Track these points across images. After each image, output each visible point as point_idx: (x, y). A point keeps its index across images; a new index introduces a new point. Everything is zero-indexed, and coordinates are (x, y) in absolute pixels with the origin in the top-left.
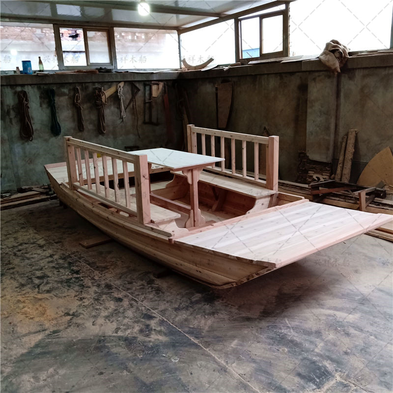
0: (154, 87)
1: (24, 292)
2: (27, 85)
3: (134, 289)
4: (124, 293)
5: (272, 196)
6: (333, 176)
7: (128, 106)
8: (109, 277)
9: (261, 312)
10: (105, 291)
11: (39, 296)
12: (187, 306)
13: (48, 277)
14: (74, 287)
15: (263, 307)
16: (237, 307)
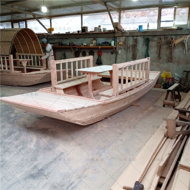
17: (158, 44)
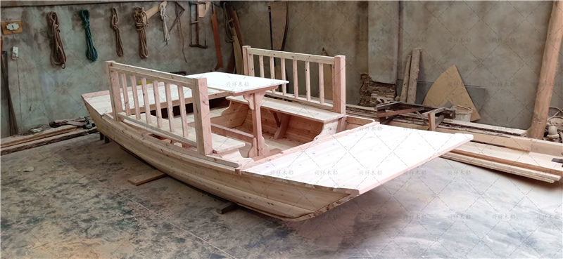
0: (201, 7)
1: (70, 238)
2: (57, 5)
3: (197, 227)
4: (186, 232)
5: (340, 119)
6: (398, 97)
7: (172, 28)
8: (167, 216)
9: (339, 244)
10: (164, 231)
11: (88, 241)
12: (259, 243)
13: (97, 219)
14: (127, 229)
15: (341, 239)
16: (313, 240)
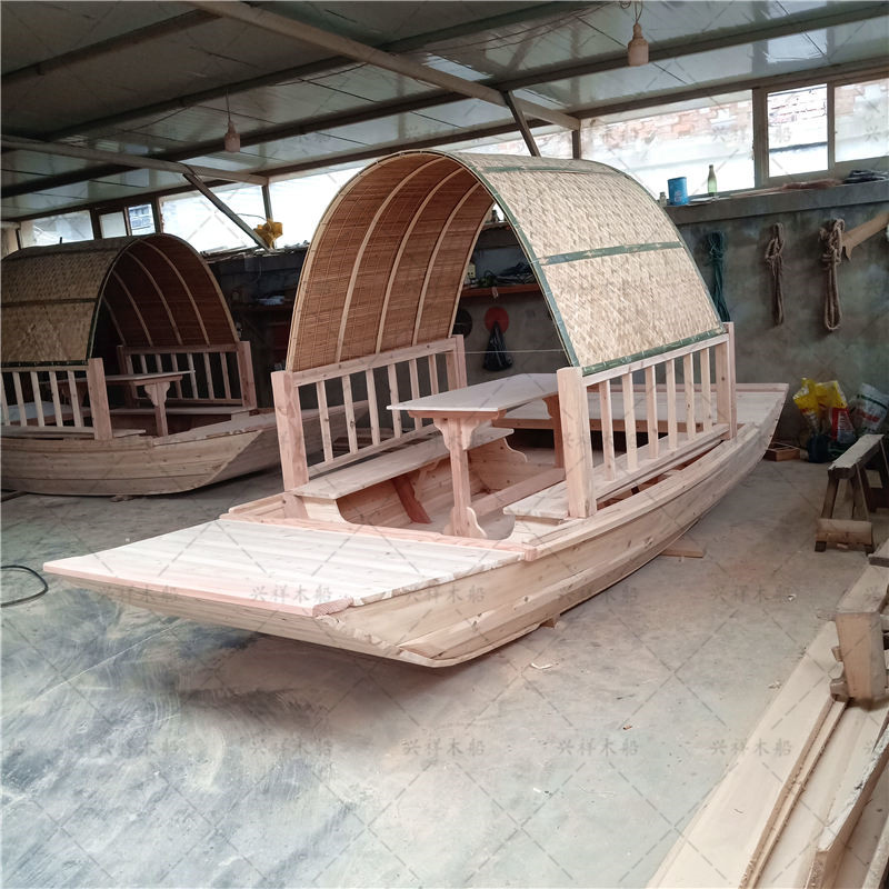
17: (767, 256)
